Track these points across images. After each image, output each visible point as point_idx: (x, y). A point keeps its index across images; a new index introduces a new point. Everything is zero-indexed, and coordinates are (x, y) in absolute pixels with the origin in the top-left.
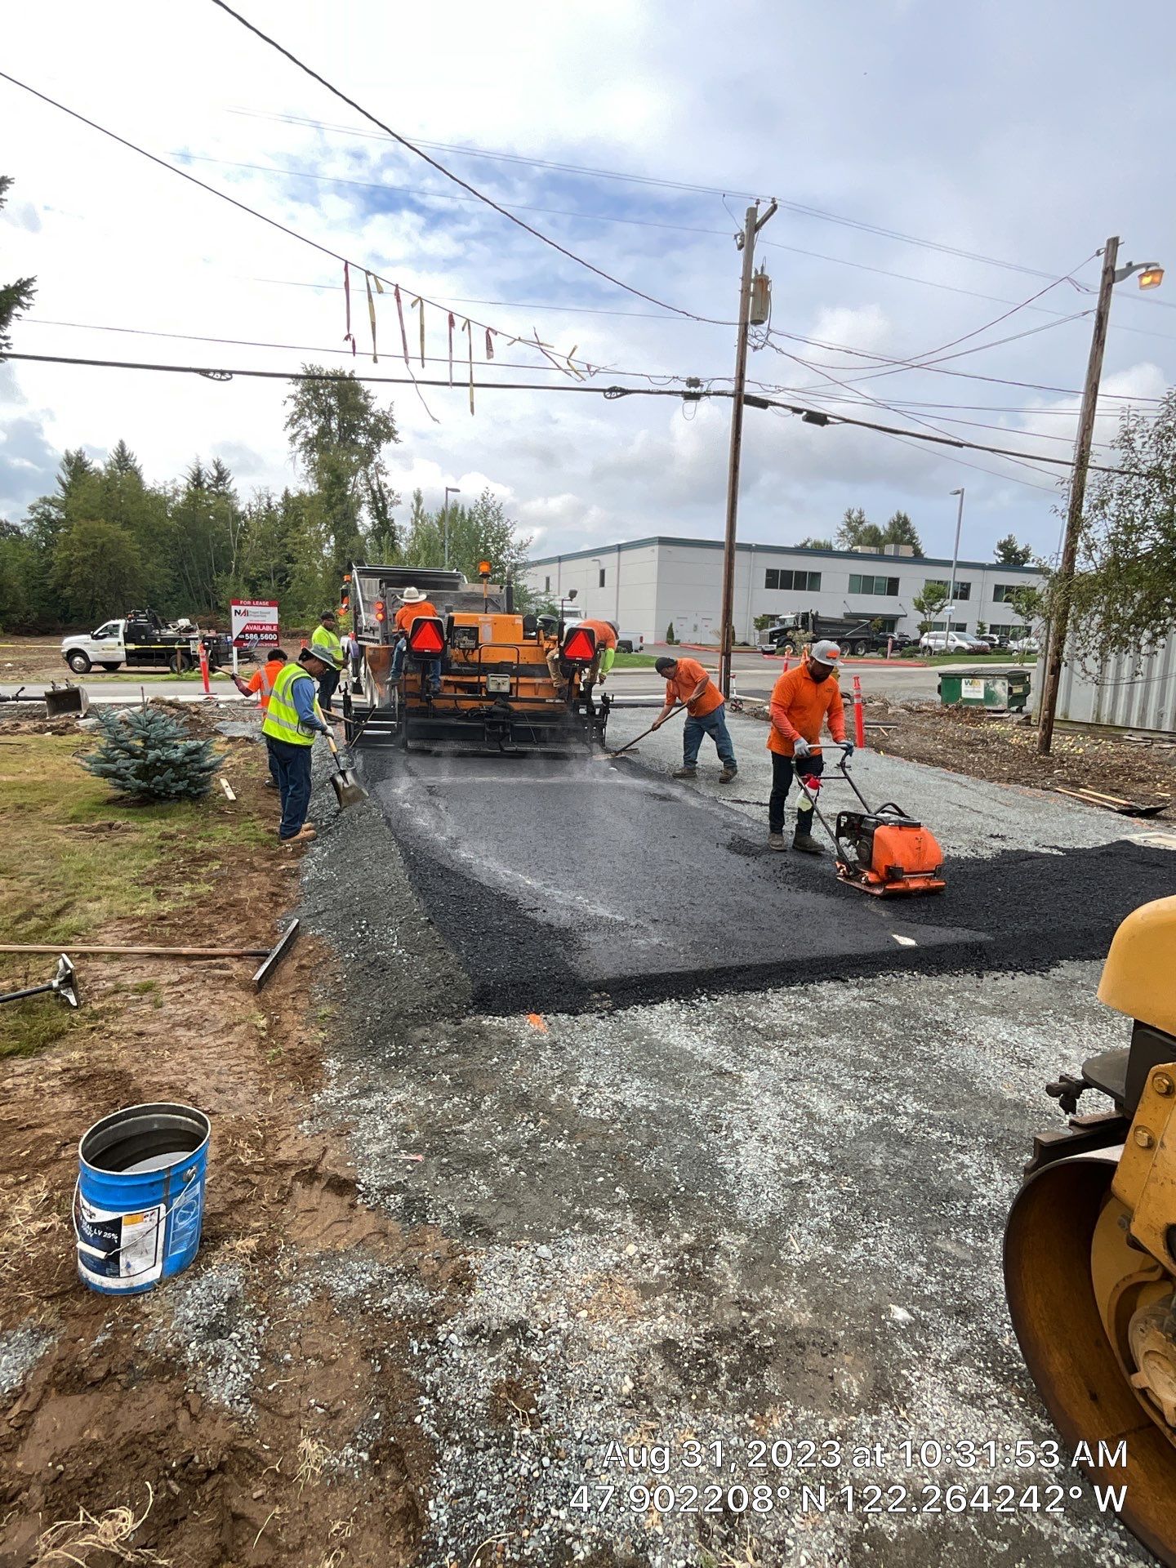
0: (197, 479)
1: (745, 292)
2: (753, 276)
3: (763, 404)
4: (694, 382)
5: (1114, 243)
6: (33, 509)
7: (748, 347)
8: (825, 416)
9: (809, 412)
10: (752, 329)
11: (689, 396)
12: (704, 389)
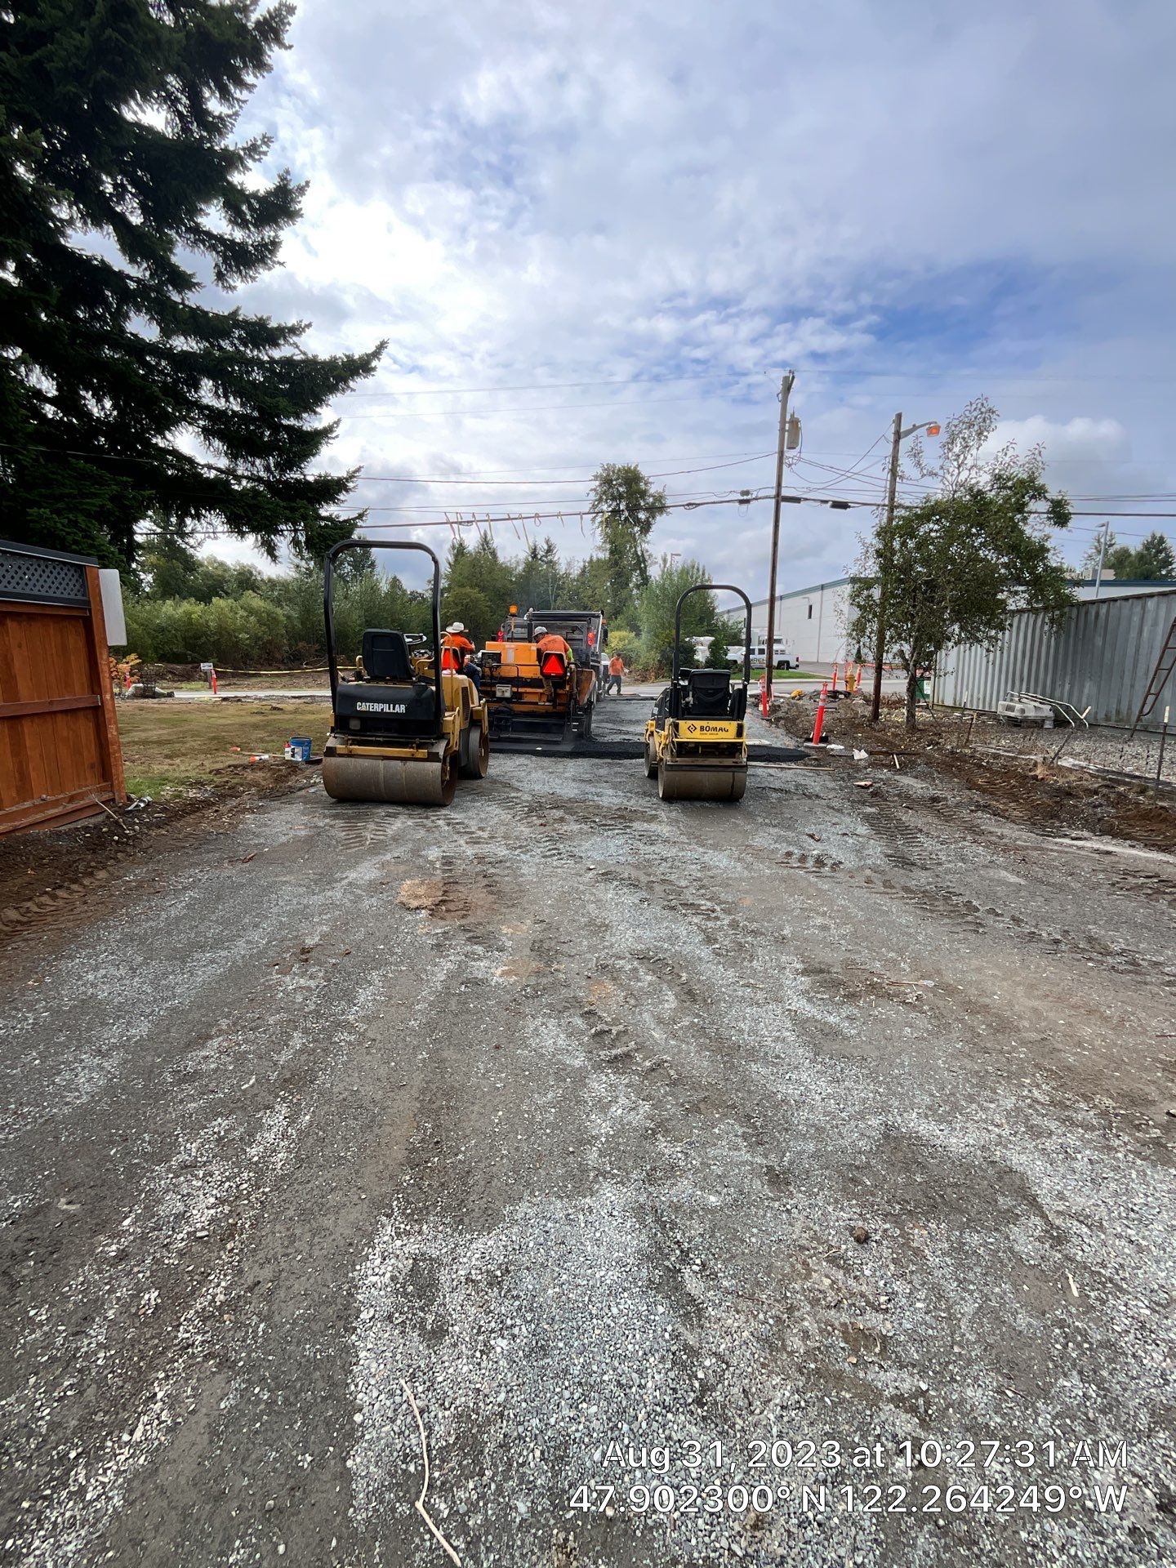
0: (534, 552)
1: (782, 430)
2: (788, 419)
3: (797, 500)
4: (746, 493)
5: (899, 416)
7: (784, 465)
8: (847, 503)
9: (834, 502)
10: (788, 453)
11: (742, 502)
12: (754, 496)
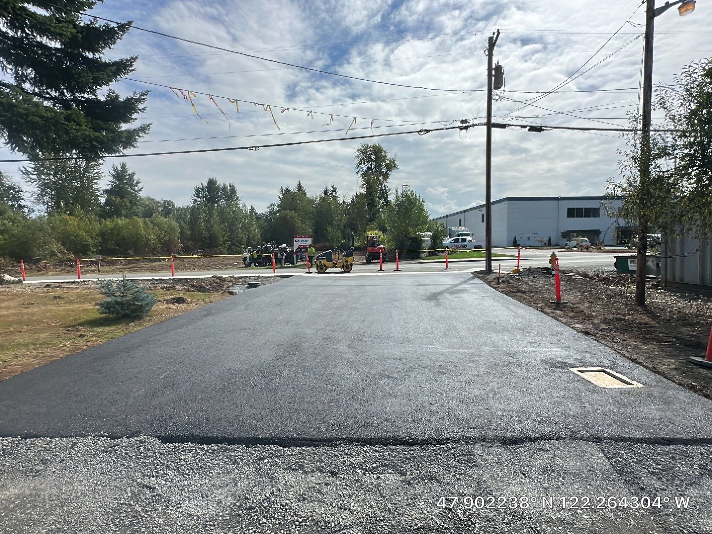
0: (326, 192)
1: (490, 75)
2: (494, 67)
3: (503, 126)
4: (463, 122)
6: (269, 207)
7: (493, 101)
8: (541, 127)
9: (531, 127)
10: (494, 92)
11: (461, 128)
12: (470, 124)
